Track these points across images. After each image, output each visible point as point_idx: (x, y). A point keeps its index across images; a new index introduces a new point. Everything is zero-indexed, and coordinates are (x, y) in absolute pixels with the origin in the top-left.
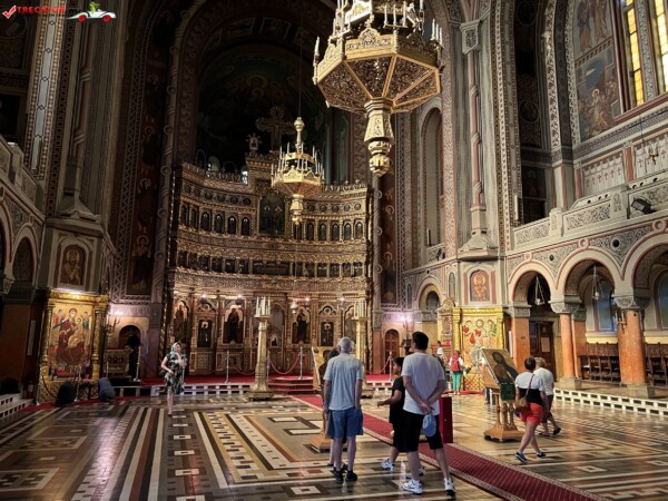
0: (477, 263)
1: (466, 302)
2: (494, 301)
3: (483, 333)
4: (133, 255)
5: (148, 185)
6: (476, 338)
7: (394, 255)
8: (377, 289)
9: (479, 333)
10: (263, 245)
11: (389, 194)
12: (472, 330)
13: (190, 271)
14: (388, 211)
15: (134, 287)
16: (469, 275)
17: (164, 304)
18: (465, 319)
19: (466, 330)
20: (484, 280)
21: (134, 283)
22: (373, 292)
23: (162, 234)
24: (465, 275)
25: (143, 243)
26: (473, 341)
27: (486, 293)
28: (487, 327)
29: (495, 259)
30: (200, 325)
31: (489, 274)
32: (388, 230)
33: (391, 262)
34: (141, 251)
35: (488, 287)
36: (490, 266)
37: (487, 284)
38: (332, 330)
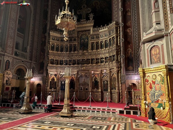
0: (153, 42)
1: (149, 65)
2: (164, 63)
3: (157, 82)
4: (40, 62)
5: (44, 40)
6: (153, 86)
7: (132, 50)
8: (122, 65)
9: (154, 83)
10: (80, 54)
11: (129, 24)
12: (150, 81)
13: (55, 65)
14: (128, 31)
15: (40, 72)
16: (149, 49)
17: (46, 76)
18: (147, 75)
19: (148, 81)
20: (158, 51)
21: (40, 70)
22: (121, 67)
23: (46, 54)
24: (147, 49)
25: (42, 58)
26: (151, 88)
27: (159, 58)
28: (159, 78)
29: (162, 37)
30: (61, 83)
31: (160, 46)
32: (129, 39)
33: (131, 53)
34: (42, 60)
35: (160, 55)
36: (160, 42)
37: (159, 53)
38: (107, 84)
